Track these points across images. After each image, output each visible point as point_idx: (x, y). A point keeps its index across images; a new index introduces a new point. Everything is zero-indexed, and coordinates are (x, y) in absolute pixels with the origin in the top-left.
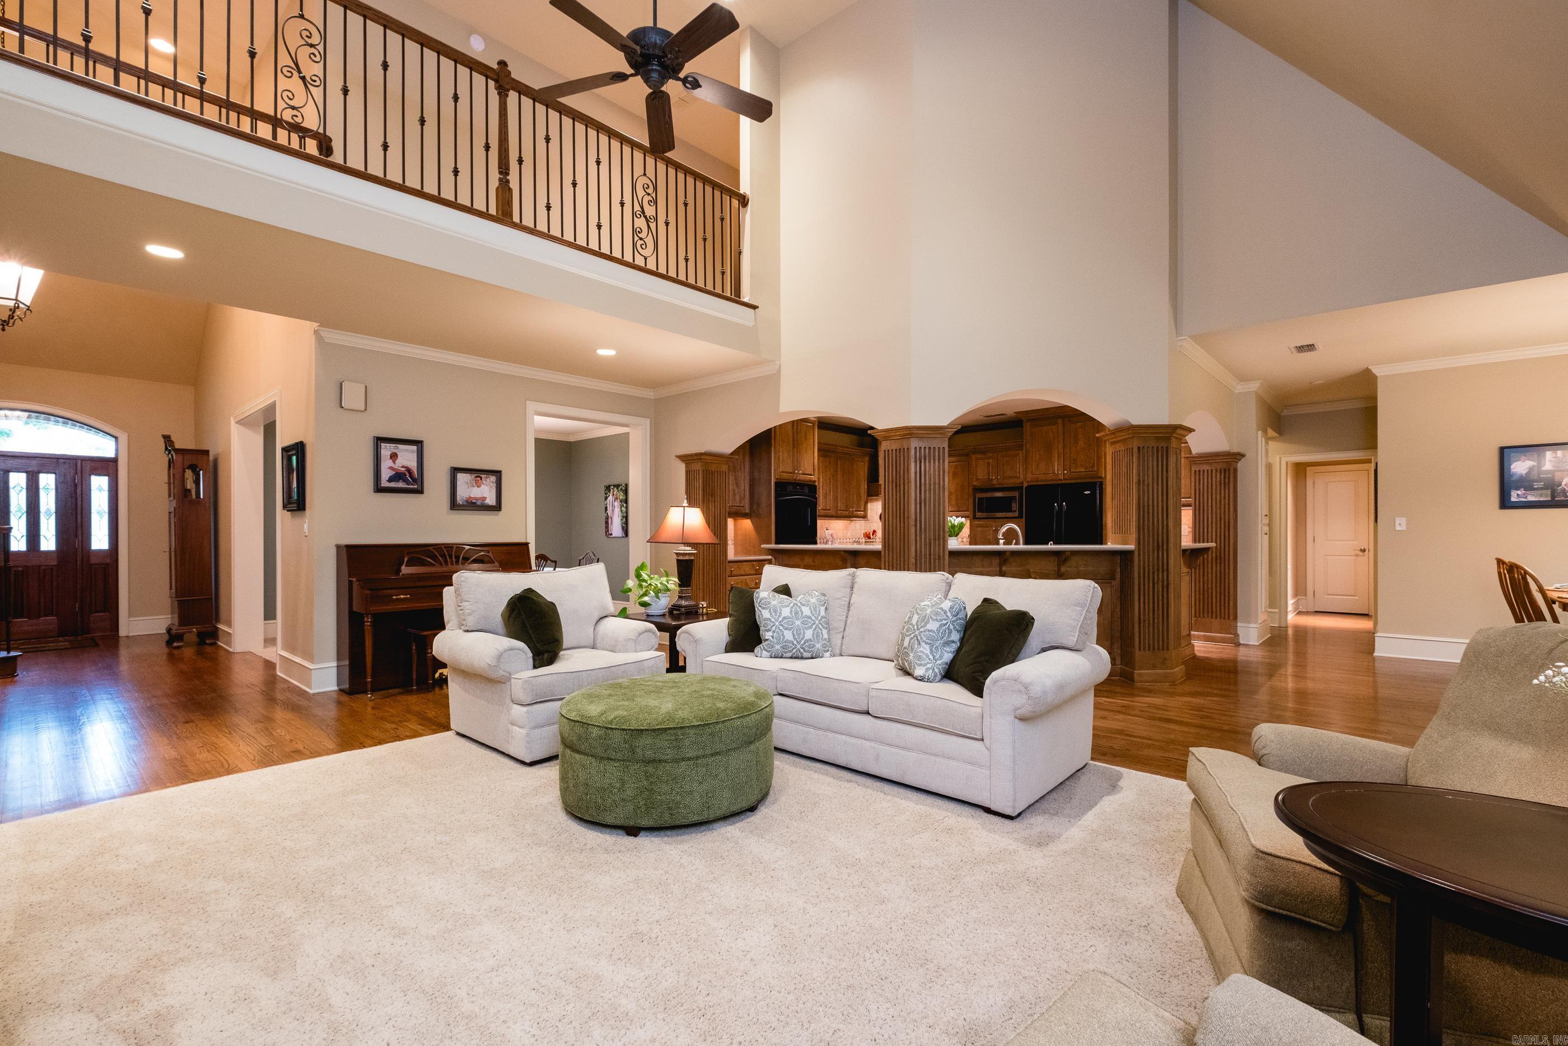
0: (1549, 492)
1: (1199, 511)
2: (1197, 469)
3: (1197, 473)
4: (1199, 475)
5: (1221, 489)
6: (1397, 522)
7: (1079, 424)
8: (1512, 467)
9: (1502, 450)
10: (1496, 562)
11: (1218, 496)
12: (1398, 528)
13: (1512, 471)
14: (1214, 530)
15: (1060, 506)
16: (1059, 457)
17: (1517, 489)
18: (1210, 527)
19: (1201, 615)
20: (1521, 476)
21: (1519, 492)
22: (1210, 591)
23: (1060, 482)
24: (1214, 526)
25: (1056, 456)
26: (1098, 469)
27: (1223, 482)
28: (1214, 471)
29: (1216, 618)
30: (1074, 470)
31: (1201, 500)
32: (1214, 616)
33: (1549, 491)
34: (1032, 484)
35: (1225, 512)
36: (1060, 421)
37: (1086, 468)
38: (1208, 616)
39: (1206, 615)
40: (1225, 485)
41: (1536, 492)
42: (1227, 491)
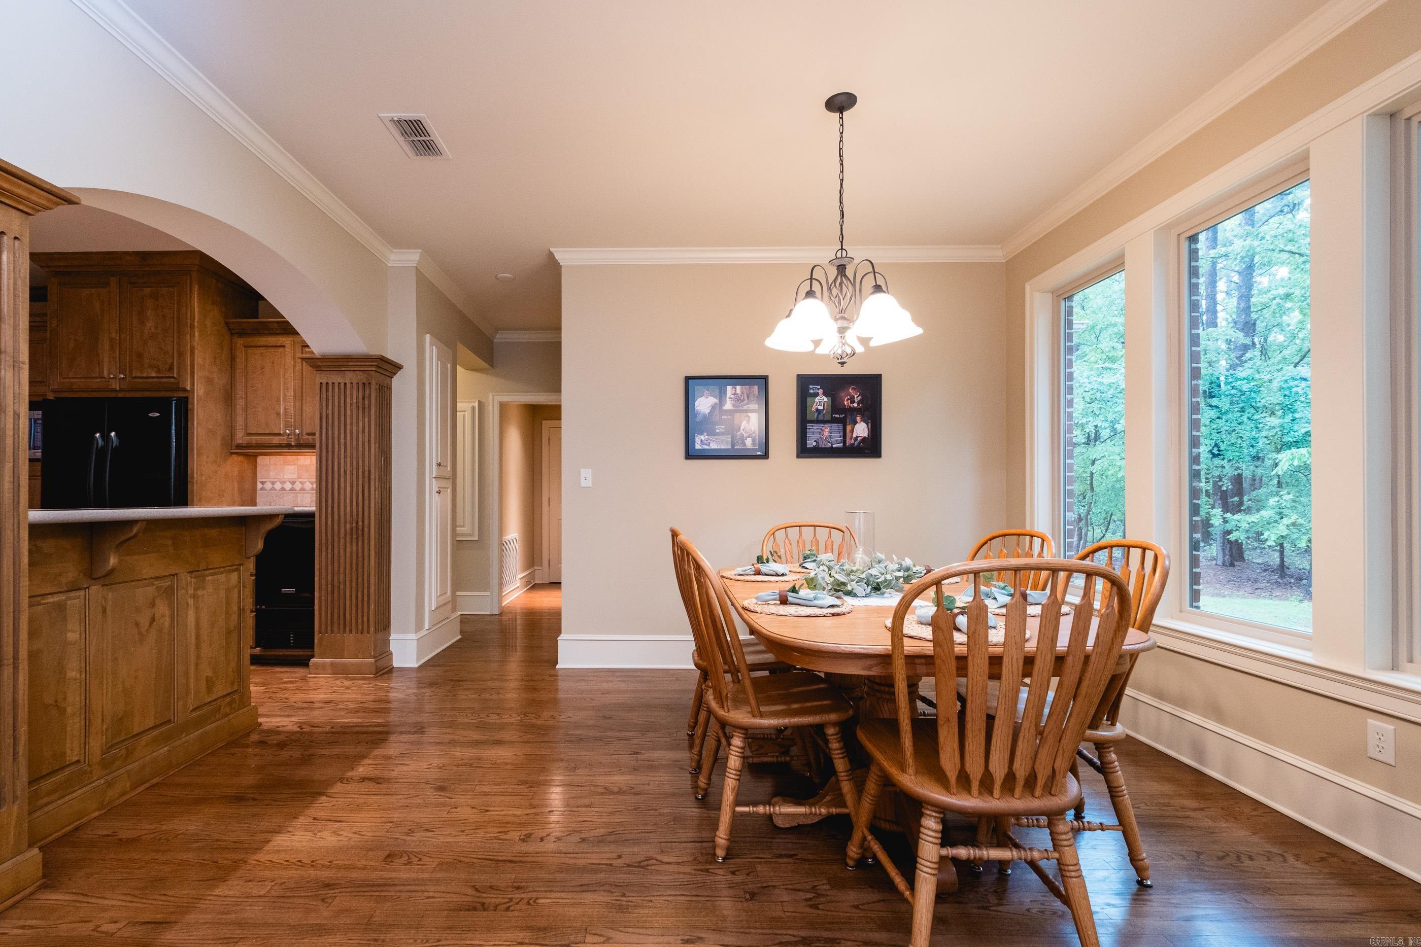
0: (729, 438)
1: (327, 452)
2: (324, 381)
3: (324, 386)
4: (327, 390)
5: (358, 416)
6: (583, 475)
7: (147, 291)
8: (697, 404)
9: (688, 379)
10: (670, 534)
11: (355, 428)
12: (584, 483)
13: (696, 409)
14: (348, 485)
15: (106, 437)
16: (112, 348)
17: (701, 434)
18: (342, 480)
19: (329, 628)
20: (704, 416)
21: (703, 437)
22: (342, 586)
23: (113, 395)
24: (348, 477)
25: (107, 347)
26: (178, 373)
27: (360, 405)
28: (348, 385)
29: (351, 631)
30: (139, 374)
31: (330, 432)
32: (347, 630)
33: (730, 436)
34: (62, 395)
35: (363, 454)
36: (113, 280)
37: (159, 371)
38: (339, 629)
39: (335, 629)
40: (364, 409)
41: (717, 437)
42: (366, 420)
